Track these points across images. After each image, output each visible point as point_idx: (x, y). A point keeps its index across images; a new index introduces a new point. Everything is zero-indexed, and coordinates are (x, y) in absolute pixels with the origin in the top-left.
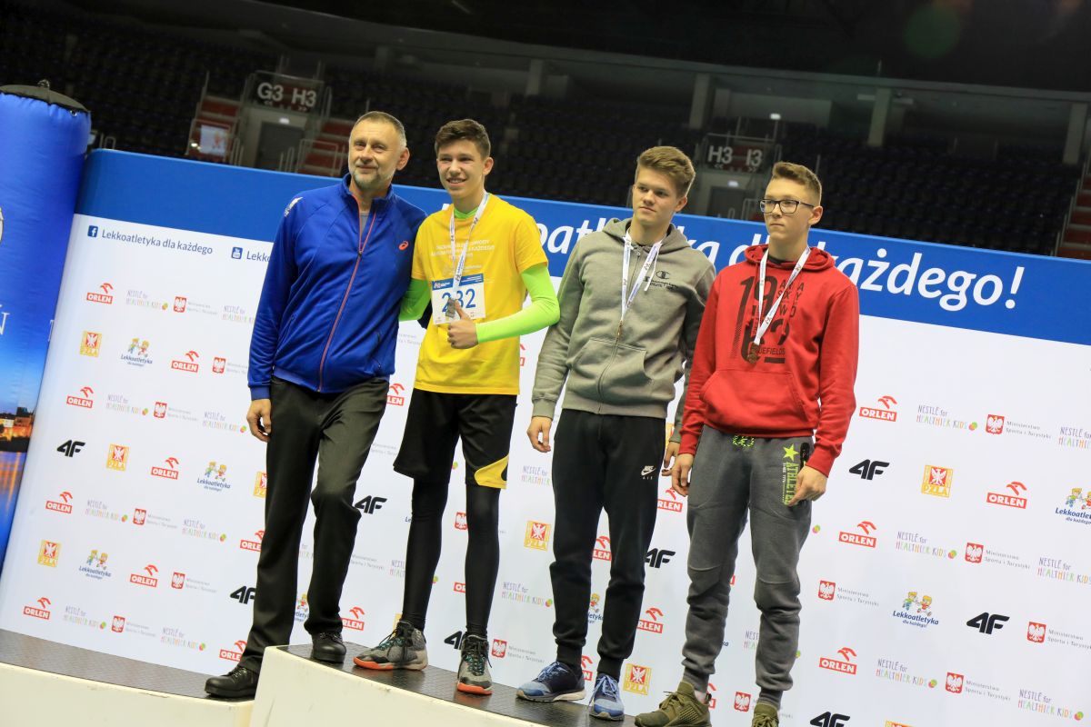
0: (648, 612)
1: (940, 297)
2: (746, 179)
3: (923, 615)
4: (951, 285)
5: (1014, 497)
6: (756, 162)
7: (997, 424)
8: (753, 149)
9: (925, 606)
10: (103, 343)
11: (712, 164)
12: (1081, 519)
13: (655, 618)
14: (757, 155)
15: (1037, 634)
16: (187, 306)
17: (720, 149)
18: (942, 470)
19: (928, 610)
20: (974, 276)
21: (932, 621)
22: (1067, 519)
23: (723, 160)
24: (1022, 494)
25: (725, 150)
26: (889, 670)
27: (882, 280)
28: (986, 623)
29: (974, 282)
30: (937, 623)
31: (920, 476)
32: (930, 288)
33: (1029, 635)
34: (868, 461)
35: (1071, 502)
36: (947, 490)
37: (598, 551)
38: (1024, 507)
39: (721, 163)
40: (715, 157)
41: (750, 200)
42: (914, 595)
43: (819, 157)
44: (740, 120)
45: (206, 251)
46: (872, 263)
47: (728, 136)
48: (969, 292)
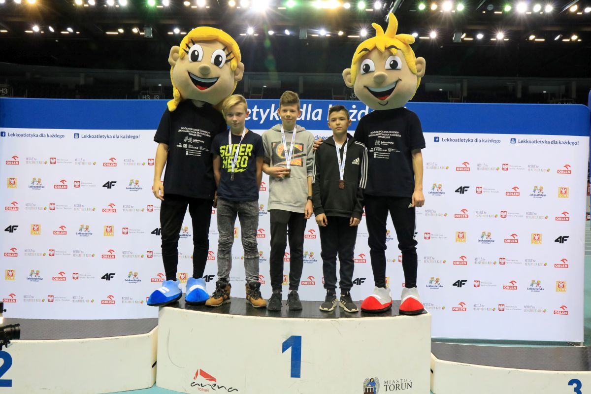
16: (57, 161)
17: (146, 96)
35: (434, 189)
44: (150, 87)
45: (61, 137)
47: (147, 92)
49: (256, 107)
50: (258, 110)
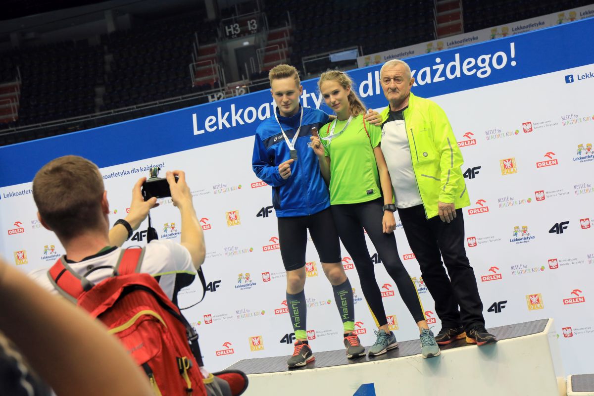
0: (383, 287)
1: (476, 73)
2: (252, 38)
3: (526, 236)
4: (480, 64)
5: (550, 160)
6: (254, 27)
7: (528, 127)
8: (250, 20)
9: (525, 232)
10: (27, 255)
11: (230, 36)
12: (588, 159)
13: (388, 289)
14: (253, 22)
15: (585, 224)
17: (232, 26)
18: (509, 160)
19: (527, 233)
20: (490, 56)
21: (531, 238)
22: (581, 162)
23: (236, 32)
24: (554, 157)
25: (234, 26)
26: (518, 270)
27: (443, 74)
28: (559, 228)
29: (491, 59)
30: (534, 237)
31: (499, 167)
32: (469, 70)
33: (582, 226)
34: (469, 169)
35: (579, 153)
36: (515, 169)
37: (345, 266)
38: (557, 163)
39: (235, 34)
40: (230, 32)
41: (259, 50)
42: (517, 228)
43: (288, 12)
44: (236, 7)
46: (435, 67)
47: (233, 17)
48: (490, 65)
49: (305, 91)
50: (308, 95)
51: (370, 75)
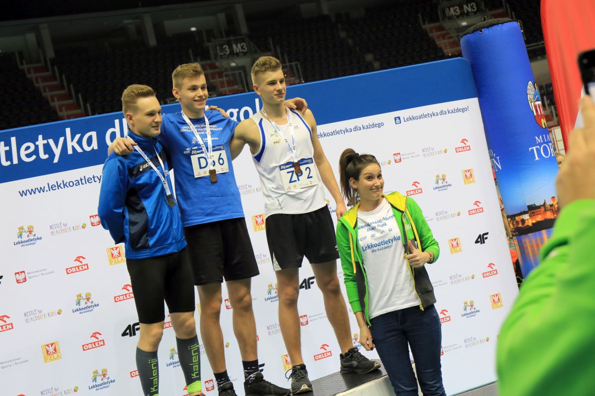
49: (40, 137)
50: (45, 142)
51: (117, 122)
